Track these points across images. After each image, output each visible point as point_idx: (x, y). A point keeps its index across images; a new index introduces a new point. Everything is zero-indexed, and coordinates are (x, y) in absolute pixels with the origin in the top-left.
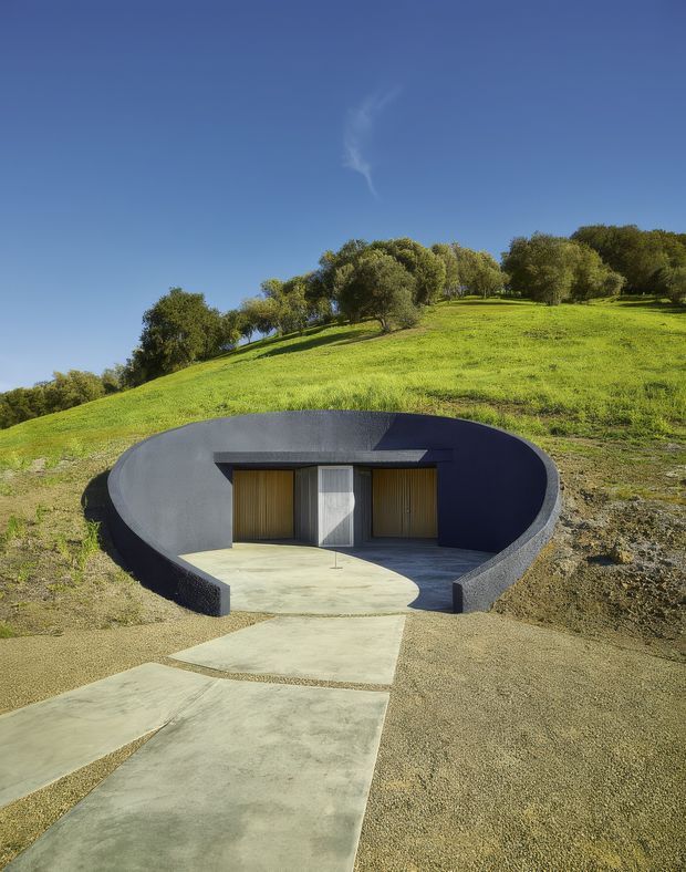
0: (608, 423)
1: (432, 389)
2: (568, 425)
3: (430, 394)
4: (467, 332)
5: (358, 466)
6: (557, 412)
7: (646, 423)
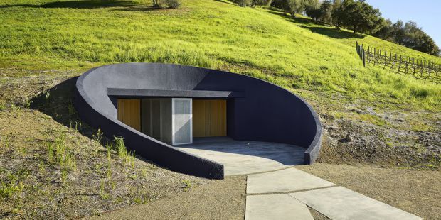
0: (313, 84)
1: (222, 56)
2: (299, 83)
3: (223, 59)
4: (216, 20)
5: (194, 99)
6: (291, 76)
7: (327, 85)
